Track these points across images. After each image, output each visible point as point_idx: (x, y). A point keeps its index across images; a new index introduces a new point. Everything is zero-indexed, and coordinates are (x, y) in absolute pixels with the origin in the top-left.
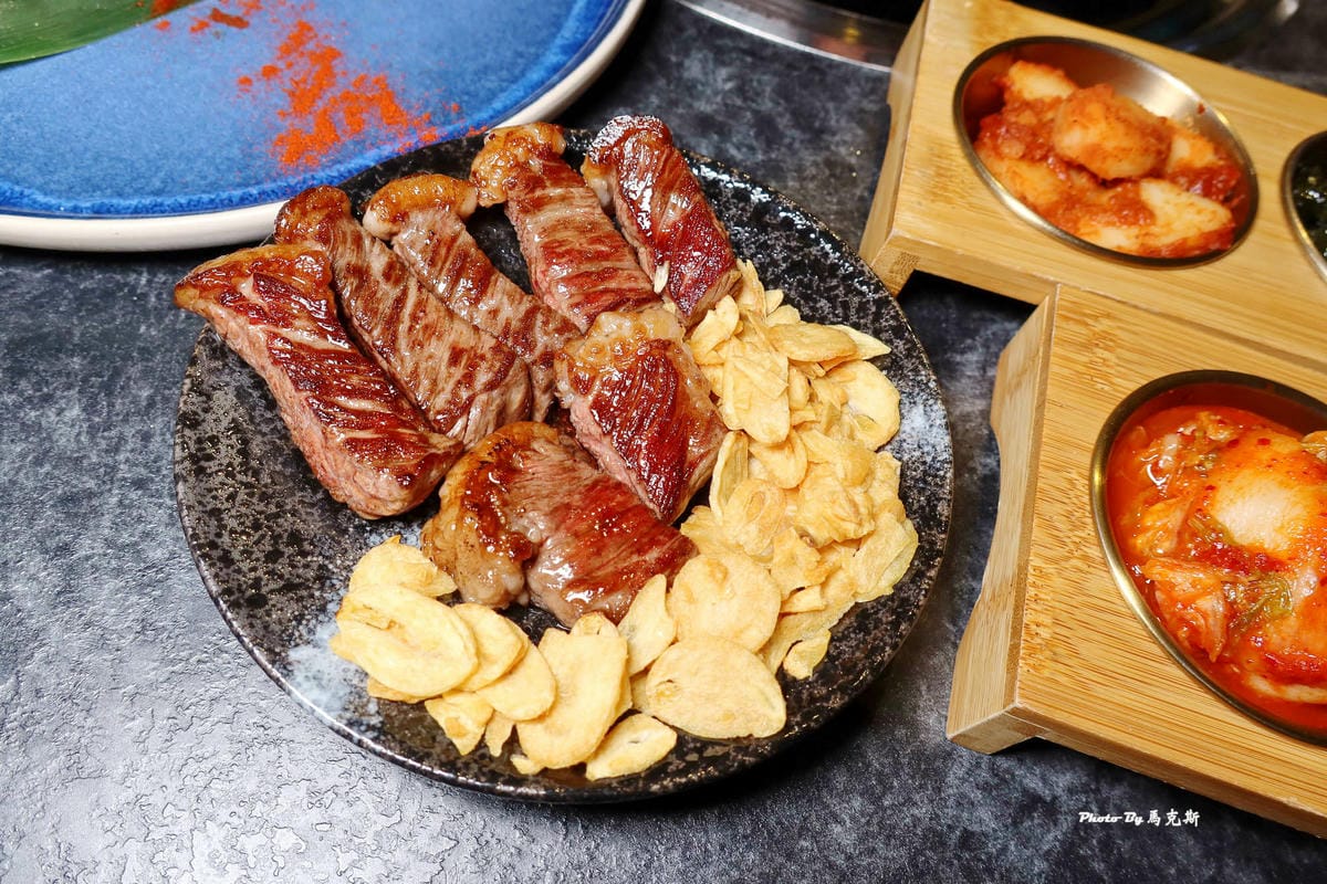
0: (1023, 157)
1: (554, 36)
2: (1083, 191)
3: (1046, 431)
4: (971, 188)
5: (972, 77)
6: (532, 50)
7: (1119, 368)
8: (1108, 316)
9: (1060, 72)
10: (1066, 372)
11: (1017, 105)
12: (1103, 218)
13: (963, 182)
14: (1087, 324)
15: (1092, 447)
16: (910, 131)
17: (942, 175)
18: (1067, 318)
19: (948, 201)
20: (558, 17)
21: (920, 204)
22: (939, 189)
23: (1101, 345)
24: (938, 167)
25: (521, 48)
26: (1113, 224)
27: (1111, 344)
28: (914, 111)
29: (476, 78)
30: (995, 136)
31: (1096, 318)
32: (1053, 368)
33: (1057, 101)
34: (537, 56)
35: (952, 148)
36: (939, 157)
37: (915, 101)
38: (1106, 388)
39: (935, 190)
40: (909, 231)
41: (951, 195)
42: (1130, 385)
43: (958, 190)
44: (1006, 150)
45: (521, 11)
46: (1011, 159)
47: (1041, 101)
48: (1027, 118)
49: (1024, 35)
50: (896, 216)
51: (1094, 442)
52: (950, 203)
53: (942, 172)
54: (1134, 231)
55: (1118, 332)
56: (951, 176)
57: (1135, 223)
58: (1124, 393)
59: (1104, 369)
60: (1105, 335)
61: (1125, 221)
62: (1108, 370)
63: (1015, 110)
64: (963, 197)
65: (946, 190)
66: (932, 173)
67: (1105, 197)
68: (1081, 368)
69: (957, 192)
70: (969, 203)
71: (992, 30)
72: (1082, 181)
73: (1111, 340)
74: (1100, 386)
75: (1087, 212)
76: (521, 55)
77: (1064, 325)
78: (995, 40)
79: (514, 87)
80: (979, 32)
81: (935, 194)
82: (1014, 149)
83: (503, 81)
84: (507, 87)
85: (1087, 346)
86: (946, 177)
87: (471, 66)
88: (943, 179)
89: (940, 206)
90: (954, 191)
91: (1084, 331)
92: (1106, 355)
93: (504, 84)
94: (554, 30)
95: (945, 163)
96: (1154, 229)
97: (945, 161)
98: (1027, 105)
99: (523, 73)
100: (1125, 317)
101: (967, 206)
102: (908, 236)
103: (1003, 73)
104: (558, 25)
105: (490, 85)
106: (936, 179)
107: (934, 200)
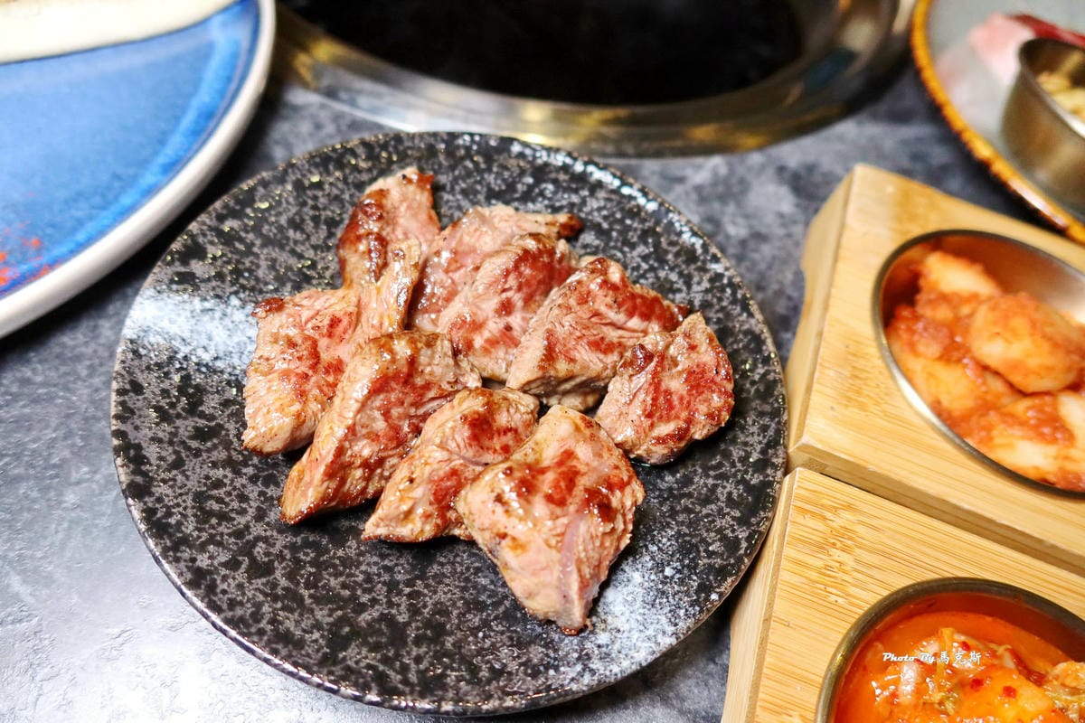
0: (940, 358)
2: (998, 396)
3: (768, 659)
4: (887, 394)
5: (892, 267)
7: (855, 574)
8: (849, 507)
9: (978, 268)
10: (796, 580)
11: (932, 296)
12: (1017, 431)
13: (878, 386)
14: (825, 518)
15: (821, 680)
16: (826, 323)
17: (856, 377)
18: (803, 511)
19: (862, 407)
21: (832, 408)
22: (854, 393)
23: (839, 544)
24: (854, 367)
25: (120, 171)
26: (1031, 439)
27: (849, 542)
28: (832, 302)
29: (65, 207)
30: (912, 331)
31: (835, 510)
32: (784, 575)
33: (974, 298)
36: (855, 355)
37: (833, 291)
38: (841, 601)
39: (849, 394)
40: (821, 441)
41: (864, 400)
42: (869, 596)
43: (872, 395)
44: (921, 348)
46: (926, 359)
47: (956, 294)
48: (943, 313)
49: (946, 226)
50: (807, 422)
51: (823, 674)
52: (865, 411)
53: (857, 373)
54: (1052, 450)
55: (860, 529)
56: (866, 379)
57: (1054, 441)
58: (860, 607)
59: (840, 575)
60: (845, 533)
61: (1042, 438)
62: (846, 578)
63: (930, 302)
64: (877, 404)
65: (859, 393)
66: (847, 374)
67: (1021, 407)
68: (814, 575)
69: (872, 398)
70: (884, 411)
71: (913, 218)
72: (997, 386)
73: (850, 539)
74: (833, 598)
75: (1004, 422)
76: (117, 177)
77: (800, 519)
78: (916, 230)
79: (104, 213)
80: (900, 221)
81: (849, 399)
82: (931, 348)
83: (93, 207)
85: (821, 547)
86: (860, 379)
87: (63, 194)
88: (858, 382)
89: (853, 413)
90: (868, 396)
91: (820, 525)
92: (844, 557)
93: (94, 212)
94: (158, 147)
95: (861, 363)
96: (1074, 453)
98: (945, 298)
99: (116, 198)
100: (866, 508)
101: (881, 414)
102: (820, 446)
103: (920, 262)
104: (162, 141)
105: (79, 214)
106: (851, 381)
107: (847, 406)
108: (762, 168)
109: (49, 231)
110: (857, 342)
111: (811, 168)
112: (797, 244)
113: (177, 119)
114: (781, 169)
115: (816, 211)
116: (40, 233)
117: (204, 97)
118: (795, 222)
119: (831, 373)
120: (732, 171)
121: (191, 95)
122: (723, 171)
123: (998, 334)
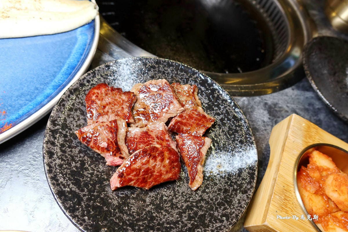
1: (52, 80)
2: (332, 209)
5: (302, 156)
6: (42, 87)
9: (330, 159)
11: (313, 167)
19: (287, 212)
20: (55, 72)
21: (276, 211)
24: (285, 195)
25: (38, 86)
29: (17, 99)
30: (306, 181)
33: (328, 169)
34: (43, 89)
35: (291, 187)
36: (286, 190)
39: (283, 206)
40: (271, 225)
41: (288, 209)
44: (308, 188)
45: (43, 69)
46: (310, 192)
48: (317, 175)
49: (321, 142)
50: (268, 216)
52: (288, 214)
53: (286, 198)
65: (286, 206)
66: (283, 198)
67: (339, 214)
71: (310, 137)
76: (37, 89)
79: (30, 103)
80: (305, 137)
82: (311, 189)
84: (28, 103)
86: (287, 200)
87: (16, 93)
89: (283, 214)
90: (289, 208)
94: (53, 78)
97: (289, 194)
98: (318, 168)
99: (35, 97)
102: (271, 227)
103: (311, 153)
104: (54, 76)
105: (21, 102)
106: (284, 201)
107: (282, 211)
108: (260, 102)
109: (10, 108)
110: (287, 185)
111: (275, 105)
112: (268, 134)
113: (61, 67)
114: (266, 104)
115: (276, 122)
116: (6, 109)
117: (72, 60)
118: (268, 125)
119: (278, 197)
120: (249, 103)
121: (67, 58)
122: (246, 103)
123: (336, 191)
